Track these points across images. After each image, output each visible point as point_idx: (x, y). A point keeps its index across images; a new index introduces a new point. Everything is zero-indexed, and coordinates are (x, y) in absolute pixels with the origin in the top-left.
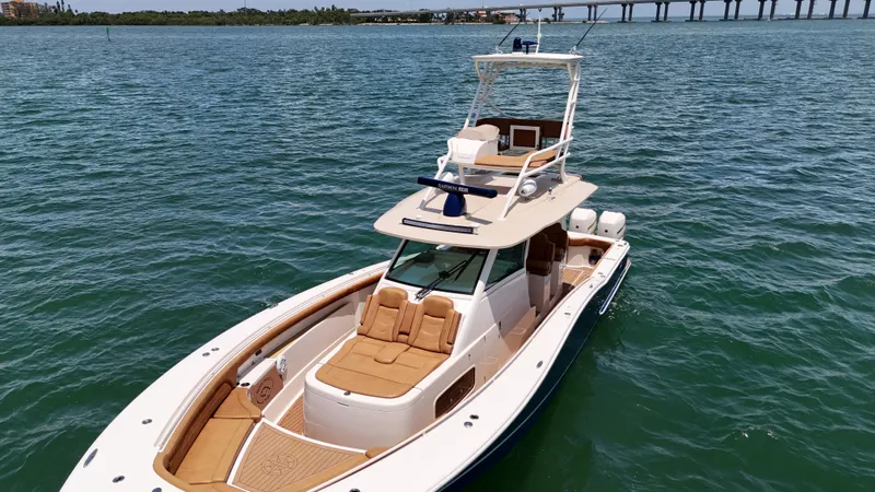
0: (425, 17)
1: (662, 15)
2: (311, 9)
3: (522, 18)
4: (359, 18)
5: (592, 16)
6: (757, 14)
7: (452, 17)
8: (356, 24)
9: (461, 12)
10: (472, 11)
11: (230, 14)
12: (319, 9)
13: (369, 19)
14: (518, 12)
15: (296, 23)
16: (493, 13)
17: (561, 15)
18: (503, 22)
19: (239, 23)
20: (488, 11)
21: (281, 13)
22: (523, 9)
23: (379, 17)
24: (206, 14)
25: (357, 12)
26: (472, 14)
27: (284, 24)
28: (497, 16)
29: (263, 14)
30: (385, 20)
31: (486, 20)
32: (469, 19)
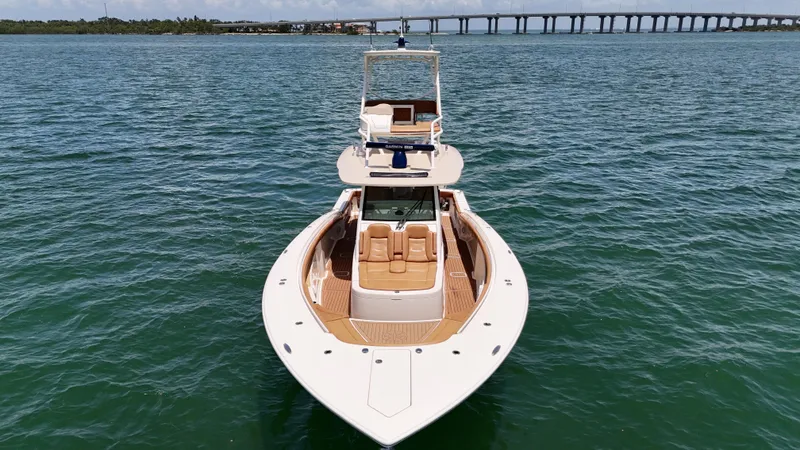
0: (284, 28)
1: (493, 28)
2: (173, 19)
3: (373, 29)
4: (221, 28)
5: (434, 29)
6: (570, 28)
7: (309, 28)
8: (218, 34)
9: (317, 24)
10: (328, 23)
11: (91, 23)
12: (182, 19)
13: (231, 29)
14: (369, 24)
15: (159, 33)
16: (347, 25)
17: (408, 27)
18: (356, 33)
19: (101, 32)
20: (343, 23)
21: (144, 23)
22: (373, 22)
23: (240, 28)
24: (66, 23)
25: (219, 22)
26: (328, 25)
27: (147, 33)
28: (351, 27)
29: (126, 23)
30: (247, 30)
31: (342, 31)
32: (326, 30)
